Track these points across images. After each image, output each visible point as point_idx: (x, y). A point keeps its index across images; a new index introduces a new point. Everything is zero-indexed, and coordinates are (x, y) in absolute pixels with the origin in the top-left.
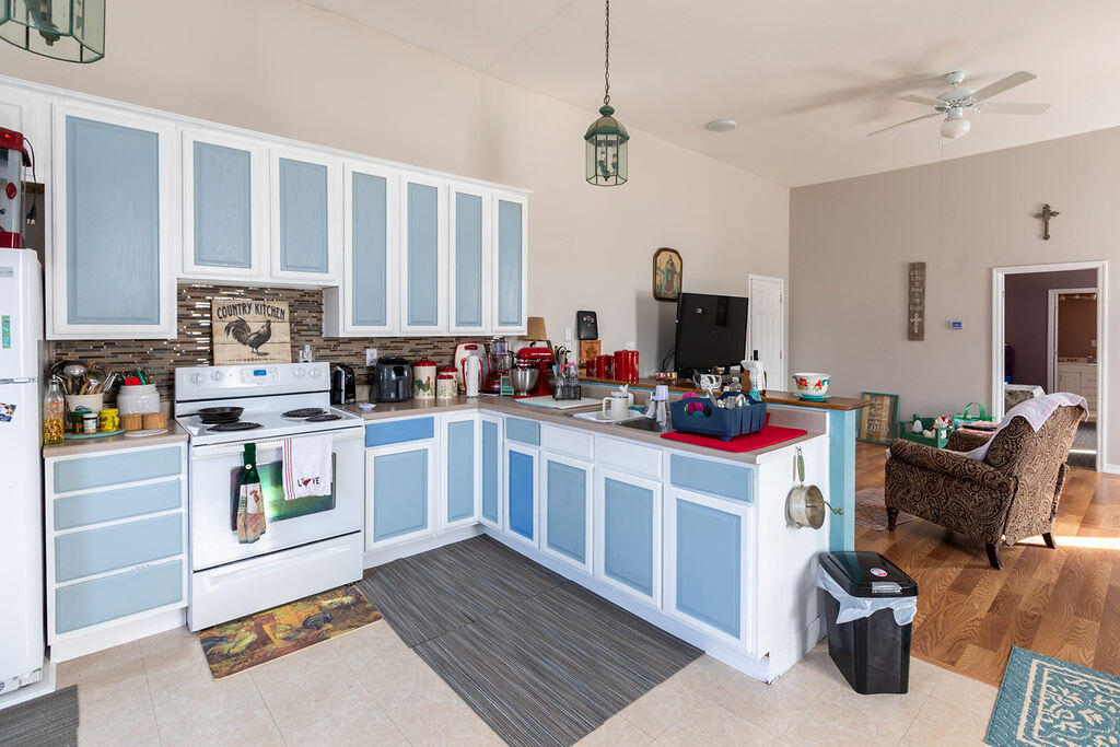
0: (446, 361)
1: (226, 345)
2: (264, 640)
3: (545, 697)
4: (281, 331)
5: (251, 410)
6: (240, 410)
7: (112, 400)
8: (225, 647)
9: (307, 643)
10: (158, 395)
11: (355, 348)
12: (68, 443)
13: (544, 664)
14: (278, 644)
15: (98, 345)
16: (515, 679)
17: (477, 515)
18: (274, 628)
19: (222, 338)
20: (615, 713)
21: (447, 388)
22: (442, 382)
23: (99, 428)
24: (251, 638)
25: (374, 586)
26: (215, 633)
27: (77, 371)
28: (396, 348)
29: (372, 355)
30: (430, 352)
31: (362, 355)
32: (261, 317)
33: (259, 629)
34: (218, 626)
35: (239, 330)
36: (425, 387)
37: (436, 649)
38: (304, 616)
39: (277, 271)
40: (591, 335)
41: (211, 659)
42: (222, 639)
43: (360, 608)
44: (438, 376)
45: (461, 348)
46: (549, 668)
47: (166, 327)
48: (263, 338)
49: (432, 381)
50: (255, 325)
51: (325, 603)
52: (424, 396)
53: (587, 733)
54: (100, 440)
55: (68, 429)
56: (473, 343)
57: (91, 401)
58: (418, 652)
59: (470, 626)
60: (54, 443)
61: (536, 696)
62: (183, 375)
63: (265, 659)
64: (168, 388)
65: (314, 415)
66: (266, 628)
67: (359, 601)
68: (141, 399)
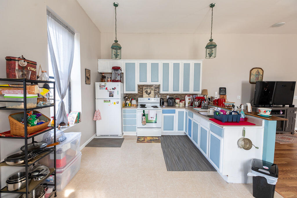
0: (183, 99)
1: (145, 95)
2: (144, 140)
3: (177, 163)
4: (153, 92)
5: (147, 105)
6: (145, 105)
7: (131, 102)
8: (140, 139)
9: (149, 142)
10: (136, 102)
11: (165, 95)
12: (125, 107)
13: (181, 159)
14: (145, 141)
15: (130, 94)
16: (174, 159)
17: (184, 131)
18: (146, 139)
19: (144, 93)
20: (187, 171)
21: (182, 104)
22: (181, 103)
23: (129, 106)
24: (143, 139)
25: (162, 138)
26: (139, 137)
27: (127, 98)
28: (173, 96)
29: (168, 97)
30: (180, 97)
31: (166, 97)
32: (150, 90)
33: (144, 139)
34: (140, 137)
35: (146, 92)
36: (177, 104)
37: (165, 150)
38: (151, 139)
39: (151, 82)
40: (224, 93)
41: (138, 140)
42: (140, 138)
43: (158, 140)
44: (180, 101)
45: (186, 96)
46: (181, 160)
47: (136, 92)
48: (150, 93)
49: (179, 102)
50: (149, 92)
51: (154, 138)
52: (177, 105)
53: (179, 171)
54: (129, 107)
55: (125, 105)
56: (189, 95)
57: (128, 102)
58: (162, 149)
59: (173, 149)
60: (123, 107)
61: (175, 162)
62: (139, 99)
63: (143, 142)
64: (137, 101)
65: (156, 107)
66: (145, 139)
67: (159, 139)
68: (134, 102)
